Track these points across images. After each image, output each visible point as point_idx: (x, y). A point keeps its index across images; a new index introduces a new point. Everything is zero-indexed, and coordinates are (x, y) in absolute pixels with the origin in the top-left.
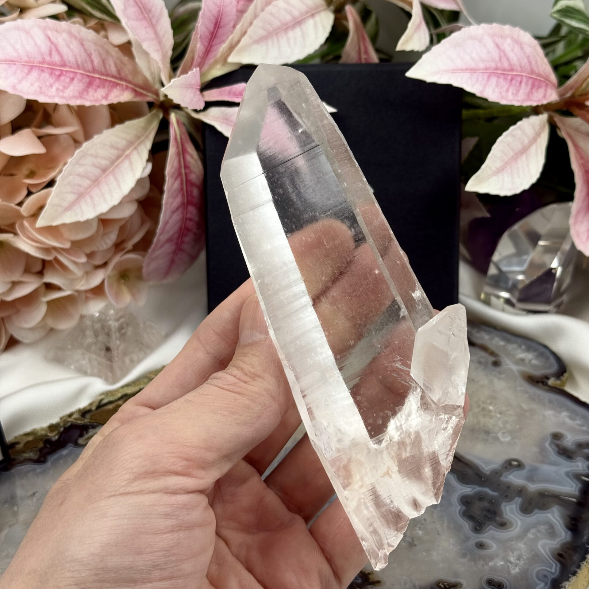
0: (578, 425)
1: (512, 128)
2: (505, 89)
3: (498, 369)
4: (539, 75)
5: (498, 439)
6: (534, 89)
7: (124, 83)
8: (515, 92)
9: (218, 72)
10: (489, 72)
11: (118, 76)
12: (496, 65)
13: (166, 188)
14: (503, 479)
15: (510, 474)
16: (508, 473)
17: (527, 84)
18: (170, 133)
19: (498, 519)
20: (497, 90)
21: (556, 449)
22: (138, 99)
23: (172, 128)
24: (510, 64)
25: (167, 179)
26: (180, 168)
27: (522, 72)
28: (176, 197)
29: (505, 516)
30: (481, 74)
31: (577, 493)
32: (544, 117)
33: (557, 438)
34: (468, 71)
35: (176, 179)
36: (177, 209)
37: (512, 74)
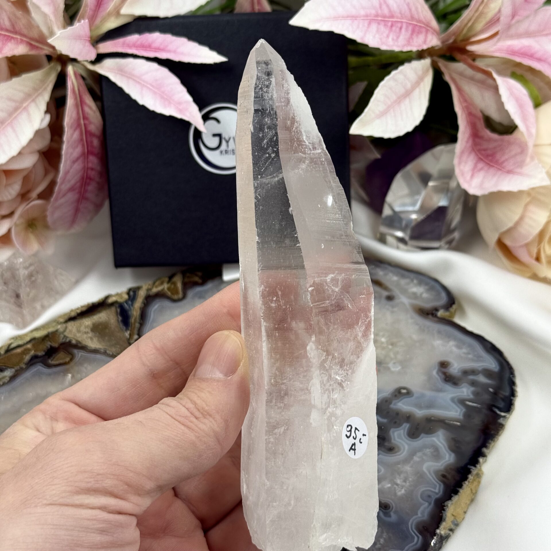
0: (464, 353)
1: (394, 73)
2: (385, 35)
3: (391, 303)
4: (420, 21)
5: (389, 369)
6: (415, 35)
7: (19, 37)
8: (395, 38)
9: (112, 24)
10: (370, 19)
11: (13, 30)
12: (377, 12)
13: (65, 138)
14: (392, 406)
15: (399, 402)
16: (398, 400)
17: (407, 30)
18: (68, 86)
19: (386, 444)
20: (377, 36)
21: (443, 376)
22: (33, 52)
23: (70, 79)
24: (390, 11)
25: (66, 129)
26: (79, 119)
27: (403, 19)
28: (77, 147)
29: (393, 441)
30: (361, 21)
31: (461, 417)
32: (427, 62)
33: (444, 366)
34: (349, 18)
35: (75, 130)
36: (77, 159)
37: (392, 21)
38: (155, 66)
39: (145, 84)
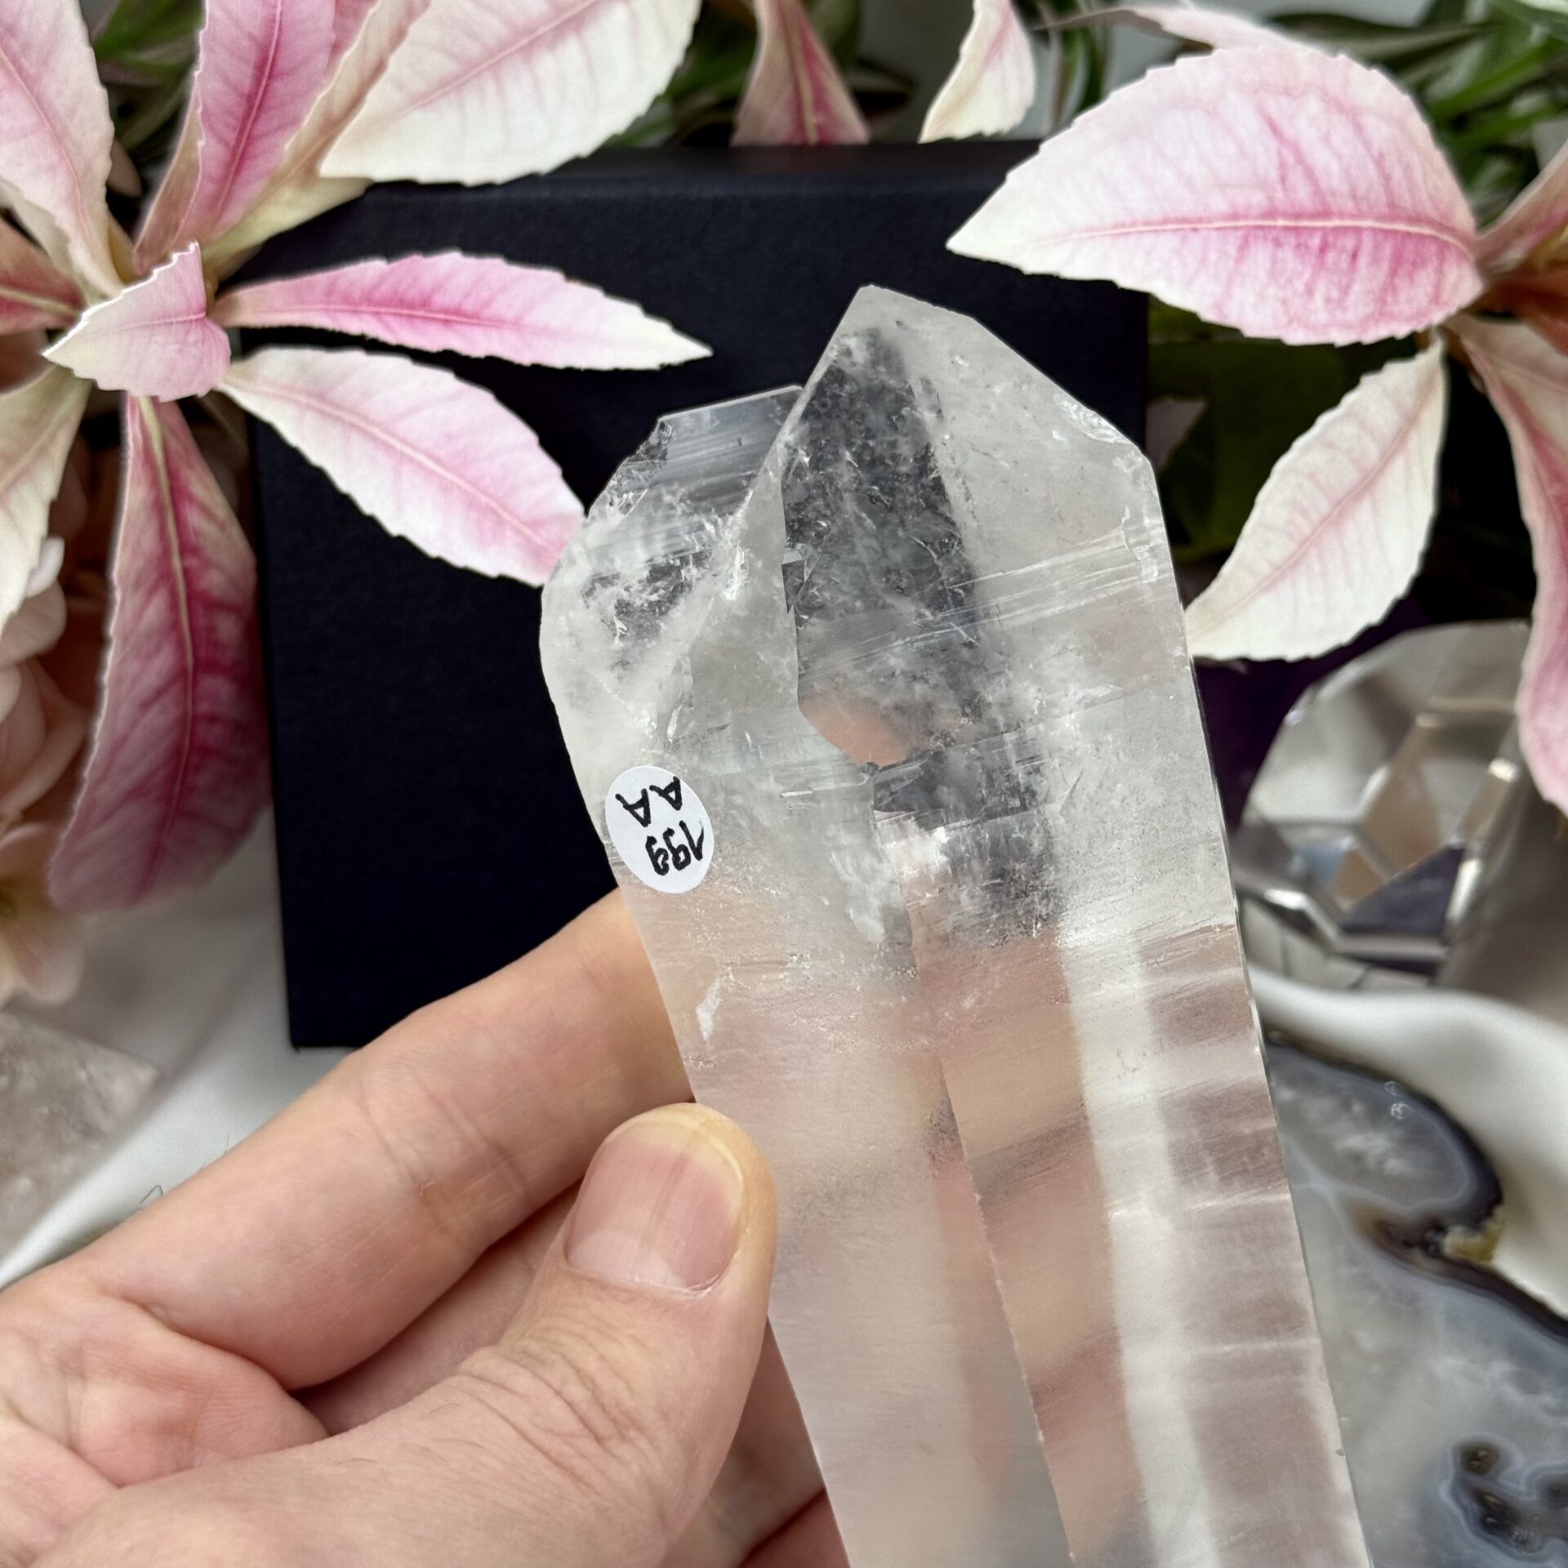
2: (1300, 286)
4: (1418, 217)
6: (1401, 273)
8: (1335, 294)
9: (288, 211)
10: (1246, 228)
12: (1270, 199)
13: (113, 627)
17: (1375, 260)
20: (1271, 291)
23: (133, 415)
24: (1317, 191)
25: (118, 596)
26: (165, 553)
27: (1361, 215)
28: (158, 650)
30: (1214, 234)
32: (1431, 355)
34: (1170, 226)
35: (151, 593)
36: (159, 693)
37: (1324, 229)
38: (445, 380)
39: (408, 451)
